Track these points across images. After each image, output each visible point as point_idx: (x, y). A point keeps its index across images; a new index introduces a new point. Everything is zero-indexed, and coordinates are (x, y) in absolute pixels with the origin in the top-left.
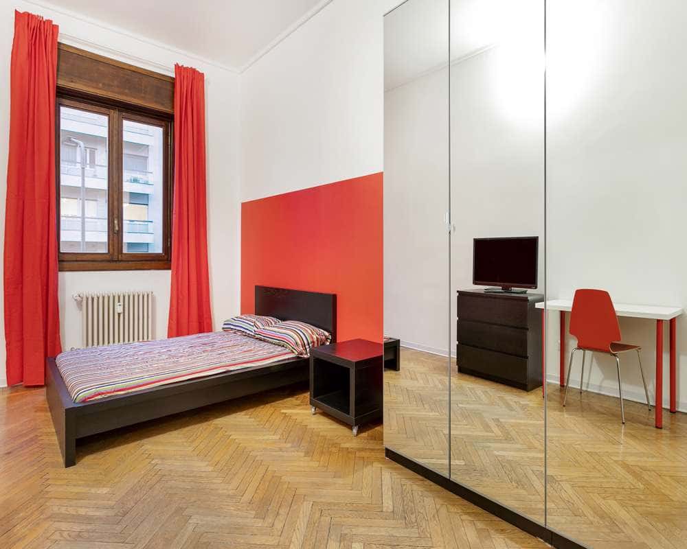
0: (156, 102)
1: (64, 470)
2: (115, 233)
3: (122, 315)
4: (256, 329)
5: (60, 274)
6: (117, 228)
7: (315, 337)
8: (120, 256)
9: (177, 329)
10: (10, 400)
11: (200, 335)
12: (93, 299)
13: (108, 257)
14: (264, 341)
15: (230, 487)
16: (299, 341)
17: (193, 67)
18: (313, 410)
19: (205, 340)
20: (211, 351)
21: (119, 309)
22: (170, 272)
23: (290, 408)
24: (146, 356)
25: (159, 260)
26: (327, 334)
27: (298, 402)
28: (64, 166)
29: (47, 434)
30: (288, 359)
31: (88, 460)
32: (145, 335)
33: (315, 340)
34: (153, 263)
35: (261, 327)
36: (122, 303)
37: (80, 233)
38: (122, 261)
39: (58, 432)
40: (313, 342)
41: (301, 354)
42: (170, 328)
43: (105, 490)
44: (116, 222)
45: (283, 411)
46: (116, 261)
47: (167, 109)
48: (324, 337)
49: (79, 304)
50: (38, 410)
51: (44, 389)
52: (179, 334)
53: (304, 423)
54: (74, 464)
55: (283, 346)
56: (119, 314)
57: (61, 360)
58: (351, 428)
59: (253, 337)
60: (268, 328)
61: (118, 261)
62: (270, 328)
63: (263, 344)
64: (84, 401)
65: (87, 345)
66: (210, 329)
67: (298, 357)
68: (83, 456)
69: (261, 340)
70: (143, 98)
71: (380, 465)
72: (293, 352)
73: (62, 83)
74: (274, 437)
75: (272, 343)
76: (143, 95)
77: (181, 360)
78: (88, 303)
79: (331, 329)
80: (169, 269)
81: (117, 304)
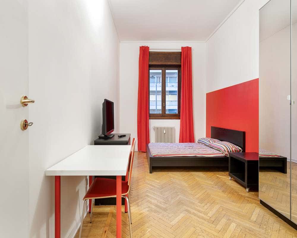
0: (175, 62)
1: (149, 174)
2: (164, 107)
3: (165, 134)
4: (209, 143)
5: (150, 120)
6: (164, 106)
7: (234, 149)
9: (182, 140)
10: (138, 154)
11: (189, 143)
12: (157, 128)
13: (161, 115)
14: (212, 148)
15: (192, 192)
16: (226, 150)
17: (188, 46)
18: (230, 178)
19: (191, 145)
20: (192, 149)
21: (165, 132)
22: (180, 120)
23: (221, 175)
24: (171, 147)
25: (177, 116)
26: (240, 148)
27: (225, 174)
28: (151, 85)
29: (146, 164)
30: (221, 156)
31: (155, 173)
32: (172, 141)
33: (234, 150)
34: (175, 117)
35: (211, 142)
36: (165, 130)
37: (155, 106)
39: (148, 165)
40: (233, 151)
41: (227, 155)
42: (180, 140)
43: (158, 181)
44: (164, 104)
45: (217, 176)
46: (164, 116)
47: (179, 64)
48: (238, 150)
49: (154, 129)
50: (144, 158)
51: (145, 153)
52: (183, 142)
53: (225, 182)
54: (152, 173)
55: (219, 151)
57: (149, 145)
58: (245, 188)
59: (208, 146)
60: (214, 143)
62: (215, 143)
63: (212, 149)
64: (154, 156)
65: (156, 142)
66: (194, 142)
67: (225, 156)
68: (154, 172)
69: (211, 148)
70: (171, 62)
71: (256, 205)
72: (223, 154)
73: (150, 63)
74: (211, 183)
75: (215, 149)
76: (171, 61)
77: (181, 150)
78: (157, 129)
79: (242, 147)
80: (180, 119)
81: (164, 130)
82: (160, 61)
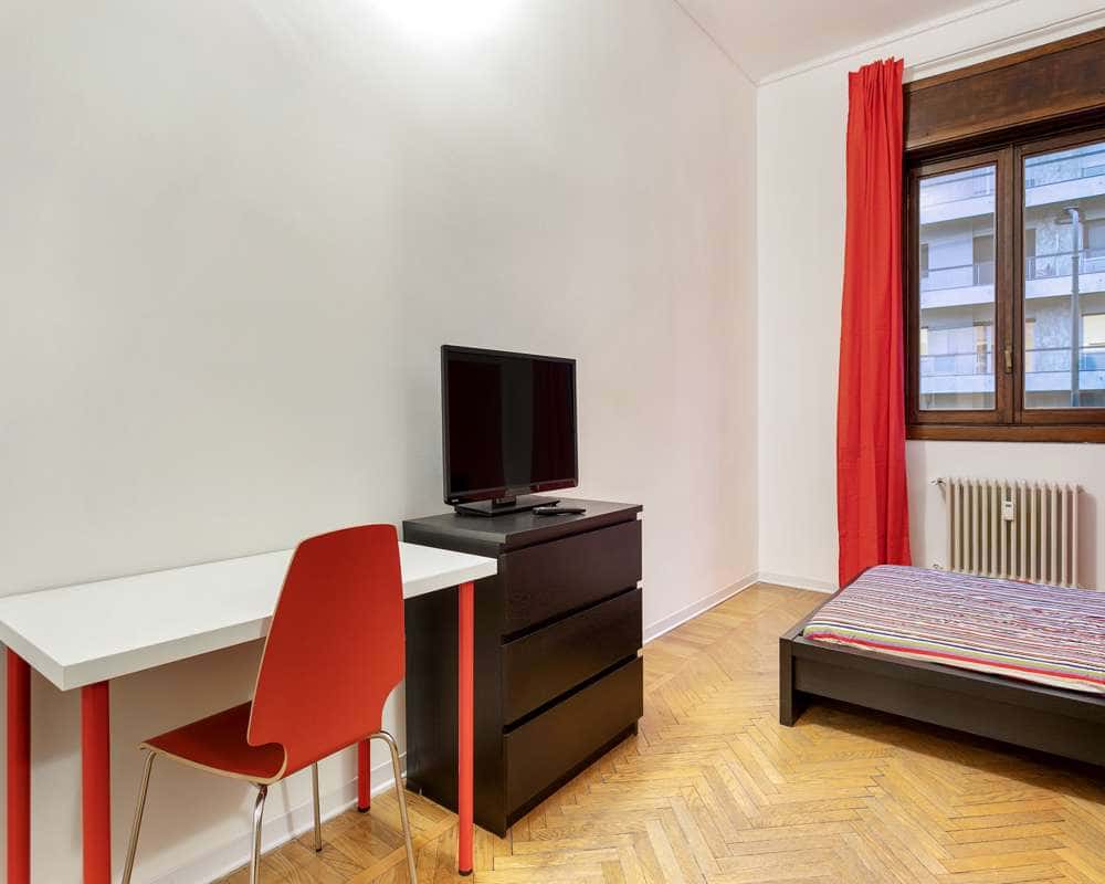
1: (777, 725)
3: (1013, 527)
5: (912, 447)
6: (1009, 364)
8: (1017, 415)
12: (962, 489)
13: (994, 417)
21: (1008, 513)
32: (1062, 571)
34: (1088, 430)
36: (1013, 502)
38: (1021, 424)
44: (1007, 352)
46: (1008, 425)
49: (944, 495)
54: (791, 725)
56: (1009, 522)
61: (1014, 423)
81: (1004, 502)
82: (973, 118)
